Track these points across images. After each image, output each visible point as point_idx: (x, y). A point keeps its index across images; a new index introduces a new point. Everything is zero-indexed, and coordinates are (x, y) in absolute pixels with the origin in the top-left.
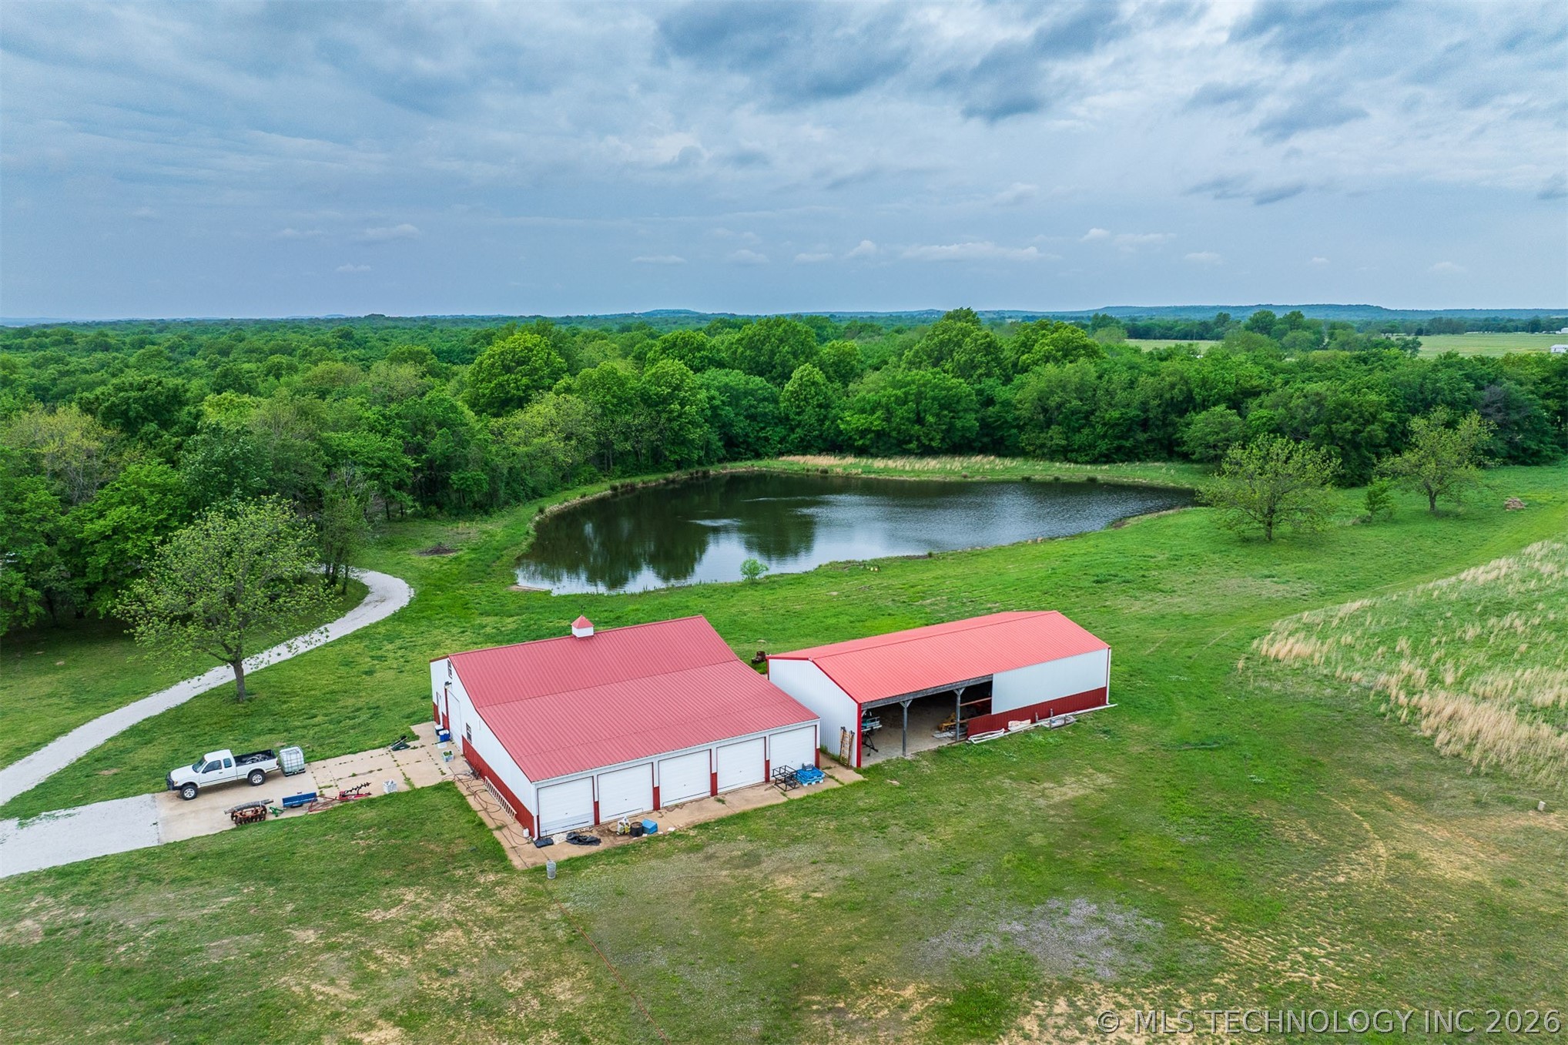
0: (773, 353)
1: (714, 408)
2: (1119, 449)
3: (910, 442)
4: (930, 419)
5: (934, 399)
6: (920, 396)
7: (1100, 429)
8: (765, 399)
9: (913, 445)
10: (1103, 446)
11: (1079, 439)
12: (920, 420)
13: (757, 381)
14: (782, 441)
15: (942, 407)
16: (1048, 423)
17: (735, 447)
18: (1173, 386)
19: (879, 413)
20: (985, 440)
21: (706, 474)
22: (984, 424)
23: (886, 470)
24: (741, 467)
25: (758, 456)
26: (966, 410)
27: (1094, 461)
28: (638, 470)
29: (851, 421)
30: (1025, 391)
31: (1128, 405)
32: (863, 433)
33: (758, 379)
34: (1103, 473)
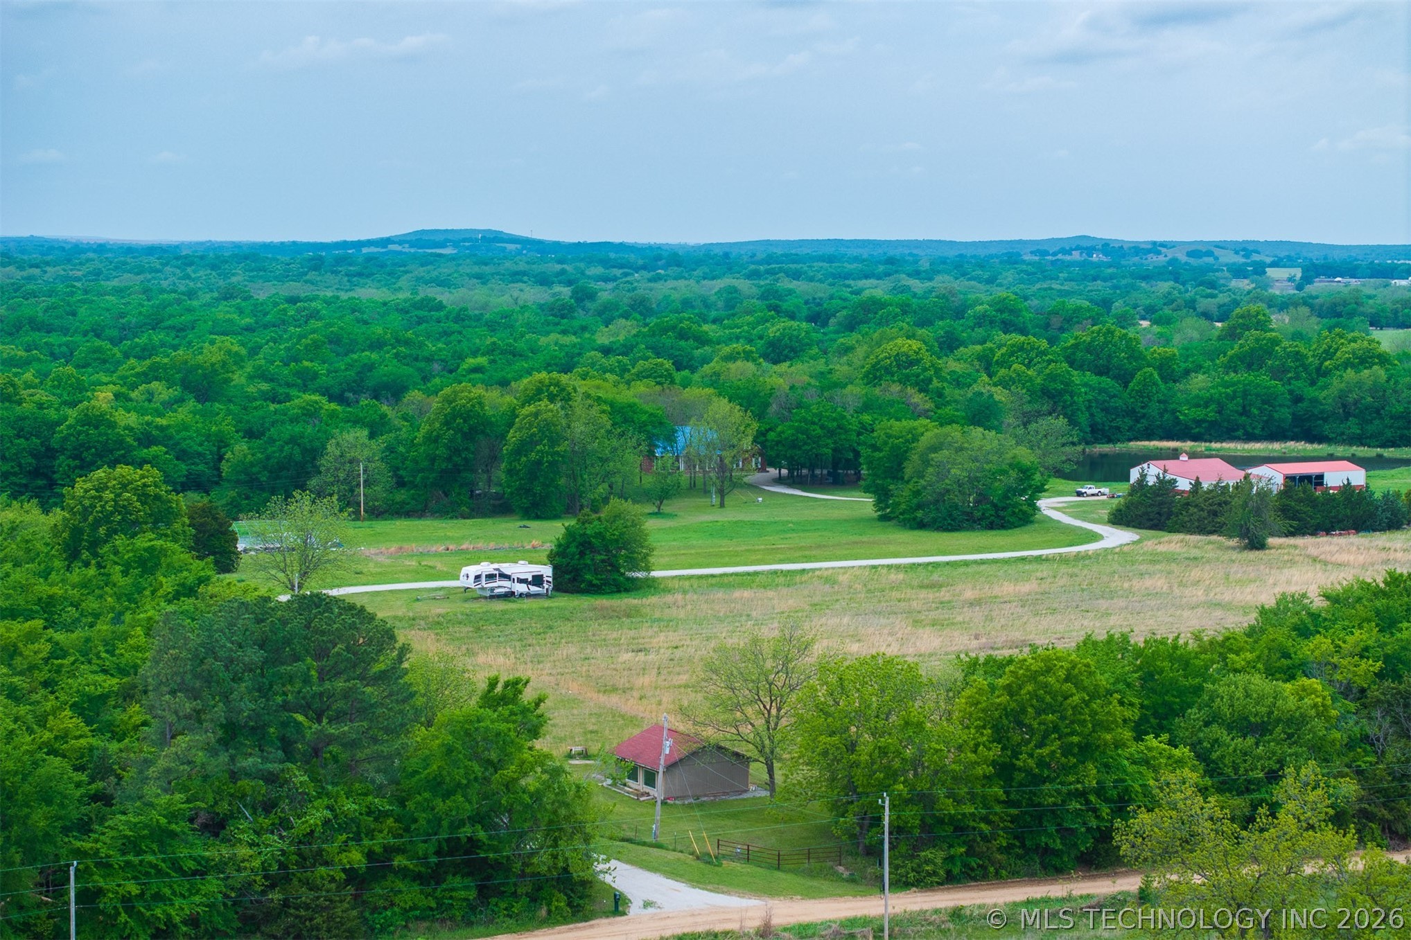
0: (1111, 358)
2: (1402, 436)
3: (1237, 430)
4: (1254, 411)
5: (1257, 395)
6: (1245, 394)
7: (1387, 421)
8: (1114, 396)
9: (1240, 433)
10: (1390, 434)
11: (1370, 429)
12: (1245, 412)
13: (1108, 381)
14: (1133, 429)
15: (1264, 402)
16: (1347, 415)
17: (1096, 433)
19: (1211, 407)
20: (1296, 430)
22: (1295, 417)
23: (1223, 449)
24: (1107, 448)
25: (1111, 441)
26: (1280, 406)
27: (1383, 446)
29: (1188, 413)
30: (1328, 391)
32: (1198, 423)
34: (1389, 453)
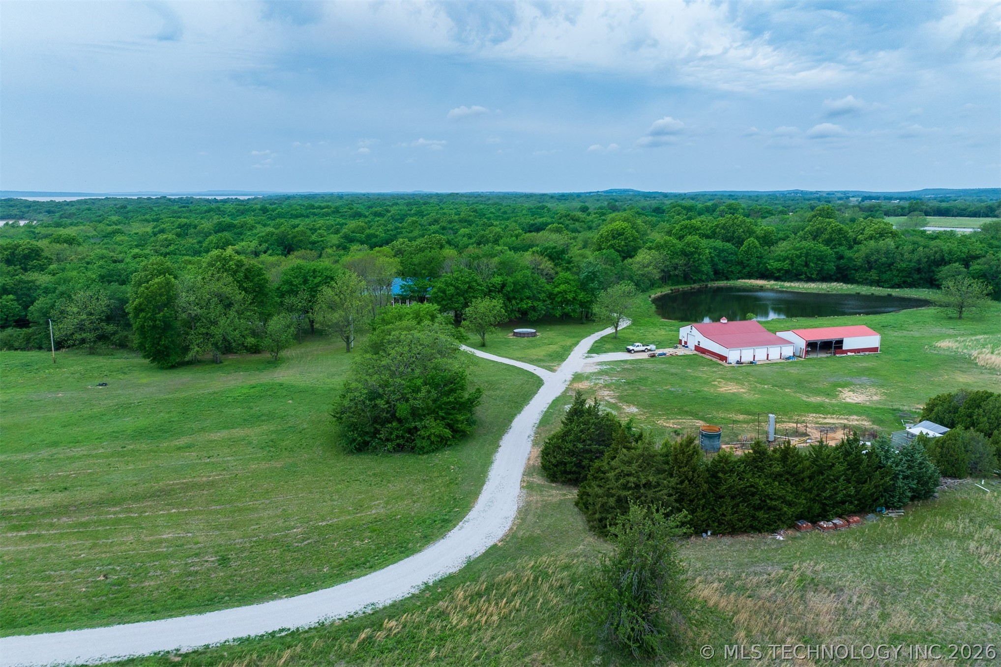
0: (734, 232)
1: (712, 257)
2: (905, 282)
3: (801, 275)
4: (812, 265)
5: (814, 256)
6: (807, 255)
7: (895, 273)
8: (732, 254)
9: (803, 277)
10: (896, 280)
11: (885, 277)
12: (807, 265)
13: (728, 245)
14: (740, 272)
15: (818, 260)
16: (871, 268)
17: (718, 274)
18: (936, 253)
19: (787, 261)
20: (838, 275)
21: (706, 286)
22: (838, 268)
23: (790, 287)
24: (722, 283)
25: (728, 279)
26: (829, 262)
27: (892, 287)
28: (678, 283)
29: (773, 265)
30: (858, 254)
31: (910, 261)
32: (779, 270)
33: (727, 244)
34: (896, 292)
